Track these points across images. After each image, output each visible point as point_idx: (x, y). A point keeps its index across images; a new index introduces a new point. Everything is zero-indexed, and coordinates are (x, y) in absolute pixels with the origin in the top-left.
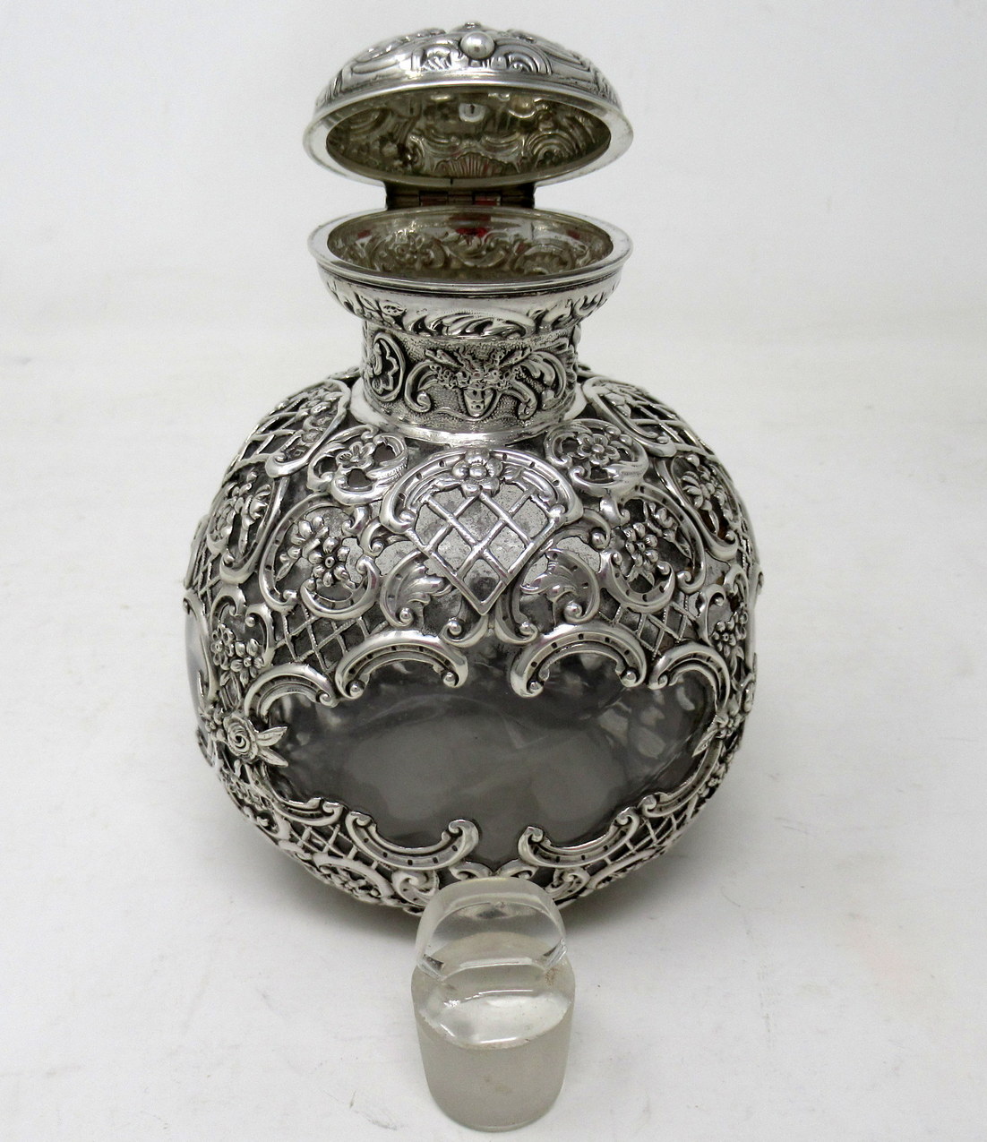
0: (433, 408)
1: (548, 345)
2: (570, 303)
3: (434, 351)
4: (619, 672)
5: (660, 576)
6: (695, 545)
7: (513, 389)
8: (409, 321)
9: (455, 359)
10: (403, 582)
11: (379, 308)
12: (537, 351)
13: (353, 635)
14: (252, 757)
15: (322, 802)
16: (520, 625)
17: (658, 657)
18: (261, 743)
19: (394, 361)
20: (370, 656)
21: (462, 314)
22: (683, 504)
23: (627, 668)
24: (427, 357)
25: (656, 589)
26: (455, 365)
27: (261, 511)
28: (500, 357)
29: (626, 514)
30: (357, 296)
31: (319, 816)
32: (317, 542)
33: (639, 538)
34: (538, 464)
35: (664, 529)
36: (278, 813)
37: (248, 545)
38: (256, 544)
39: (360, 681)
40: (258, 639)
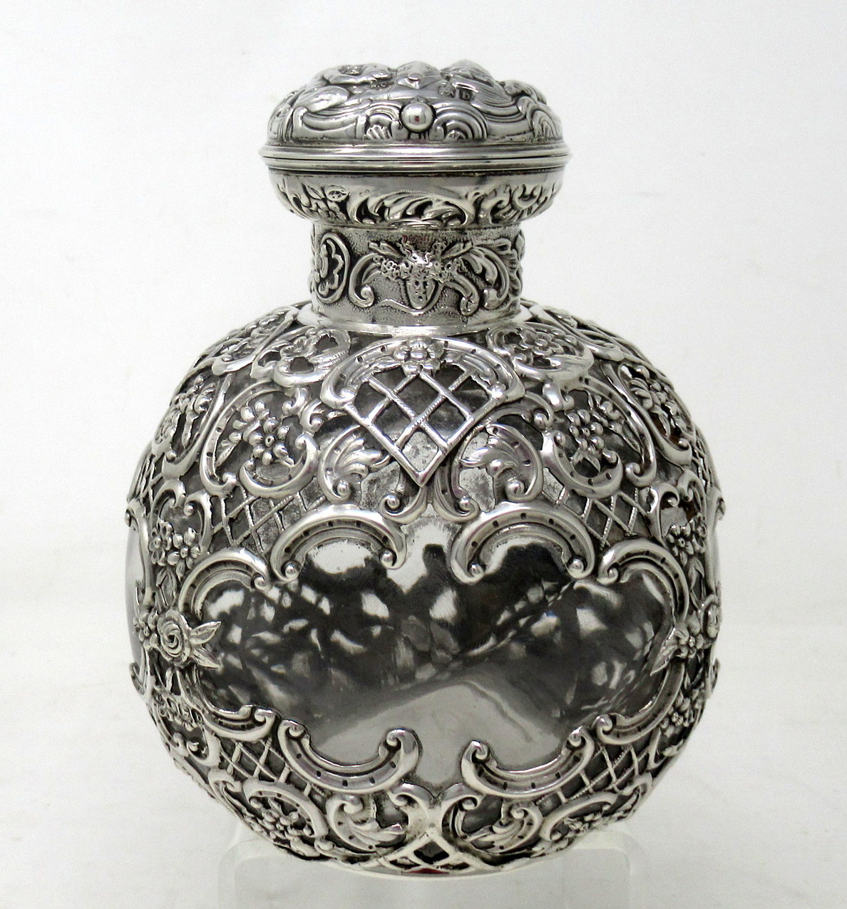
0: (375, 302)
1: (490, 242)
2: (508, 189)
3: (378, 243)
4: (565, 561)
5: (606, 463)
6: (643, 441)
7: (454, 281)
8: (353, 207)
9: (398, 249)
10: (341, 455)
11: (325, 195)
12: (478, 246)
13: (289, 511)
14: (184, 659)
15: (253, 710)
16: (459, 500)
17: (607, 548)
18: (194, 642)
19: (339, 258)
20: (306, 533)
21: (403, 193)
22: (629, 400)
23: (574, 556)
24: (371, 250)
25: (601, 476)
26: (397, 256)
27: (205, 405)
28: (442, 248)
29: (570, 402)
30: (304, 187)
31: (250, 727)
32: (257, 425)
33: (583, 423)
34: (480, 351)
35: (610, 420)
36: (208, 728)
37: (191, 438)
38: (199, 435)
39: (296, 562)
40: (196, 529)
